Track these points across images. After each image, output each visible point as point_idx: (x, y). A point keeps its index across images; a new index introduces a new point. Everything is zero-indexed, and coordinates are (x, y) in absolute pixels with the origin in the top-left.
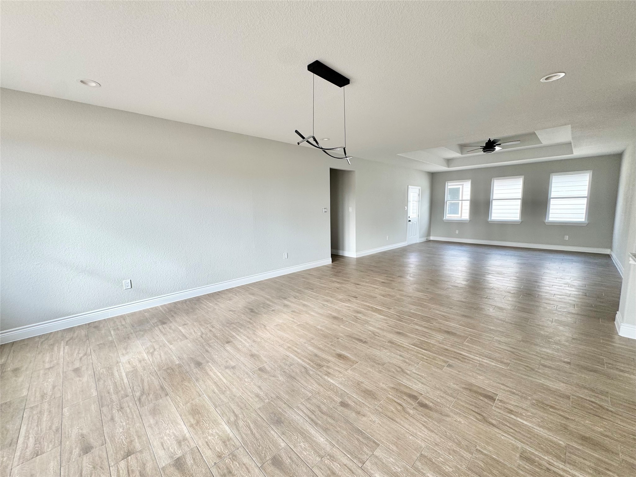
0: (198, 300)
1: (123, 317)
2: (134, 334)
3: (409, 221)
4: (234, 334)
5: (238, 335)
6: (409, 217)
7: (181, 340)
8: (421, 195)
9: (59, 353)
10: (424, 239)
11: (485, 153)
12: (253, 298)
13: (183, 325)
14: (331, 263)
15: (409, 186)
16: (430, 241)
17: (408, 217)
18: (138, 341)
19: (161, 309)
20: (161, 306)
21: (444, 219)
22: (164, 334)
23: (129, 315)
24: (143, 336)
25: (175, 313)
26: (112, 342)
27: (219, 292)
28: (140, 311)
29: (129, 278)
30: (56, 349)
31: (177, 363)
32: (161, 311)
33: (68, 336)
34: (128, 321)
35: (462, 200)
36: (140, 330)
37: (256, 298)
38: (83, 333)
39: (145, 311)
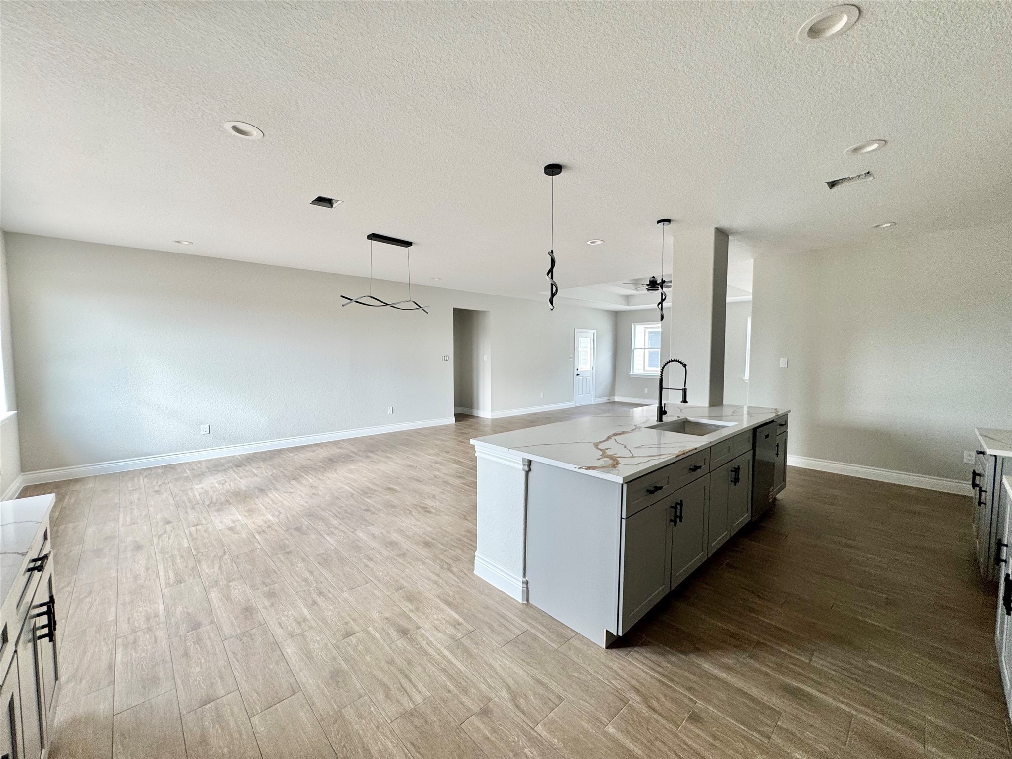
0: (280, 451)
1: (199, 462)
2: (208, 473)
3: (578, 374)
4: (303, 474)
5: (306, 475)
6: (577, 369)
7: (251, 477)
8: (597, 341)
9: (140, 482)
10: (605, 400)
11: (649, 292)
12: (338, 450)
13: (257, 468)
14: (454, 423)
15: (576, 329)
16: (614, 402)
17: (575, 369)
18: (212, 477)
19: (238, 457)
20: (239, 455)
21: (631, 373)
22: (236, 473)
23: (205, 461)
24: (217, 474)
25: (252, 460)
26: (187, 477)
27: (305, 446)
28: (217, 459)
29: (207, 424)
30: (136, 480)
31: (244, 489)
32: (237, 458)
33: (146, 473)
34: (204, 464)
35: (645, 349)
36: (215, 471)
37: (341, 451)
38: (160, 471)
39: (221, 458)
